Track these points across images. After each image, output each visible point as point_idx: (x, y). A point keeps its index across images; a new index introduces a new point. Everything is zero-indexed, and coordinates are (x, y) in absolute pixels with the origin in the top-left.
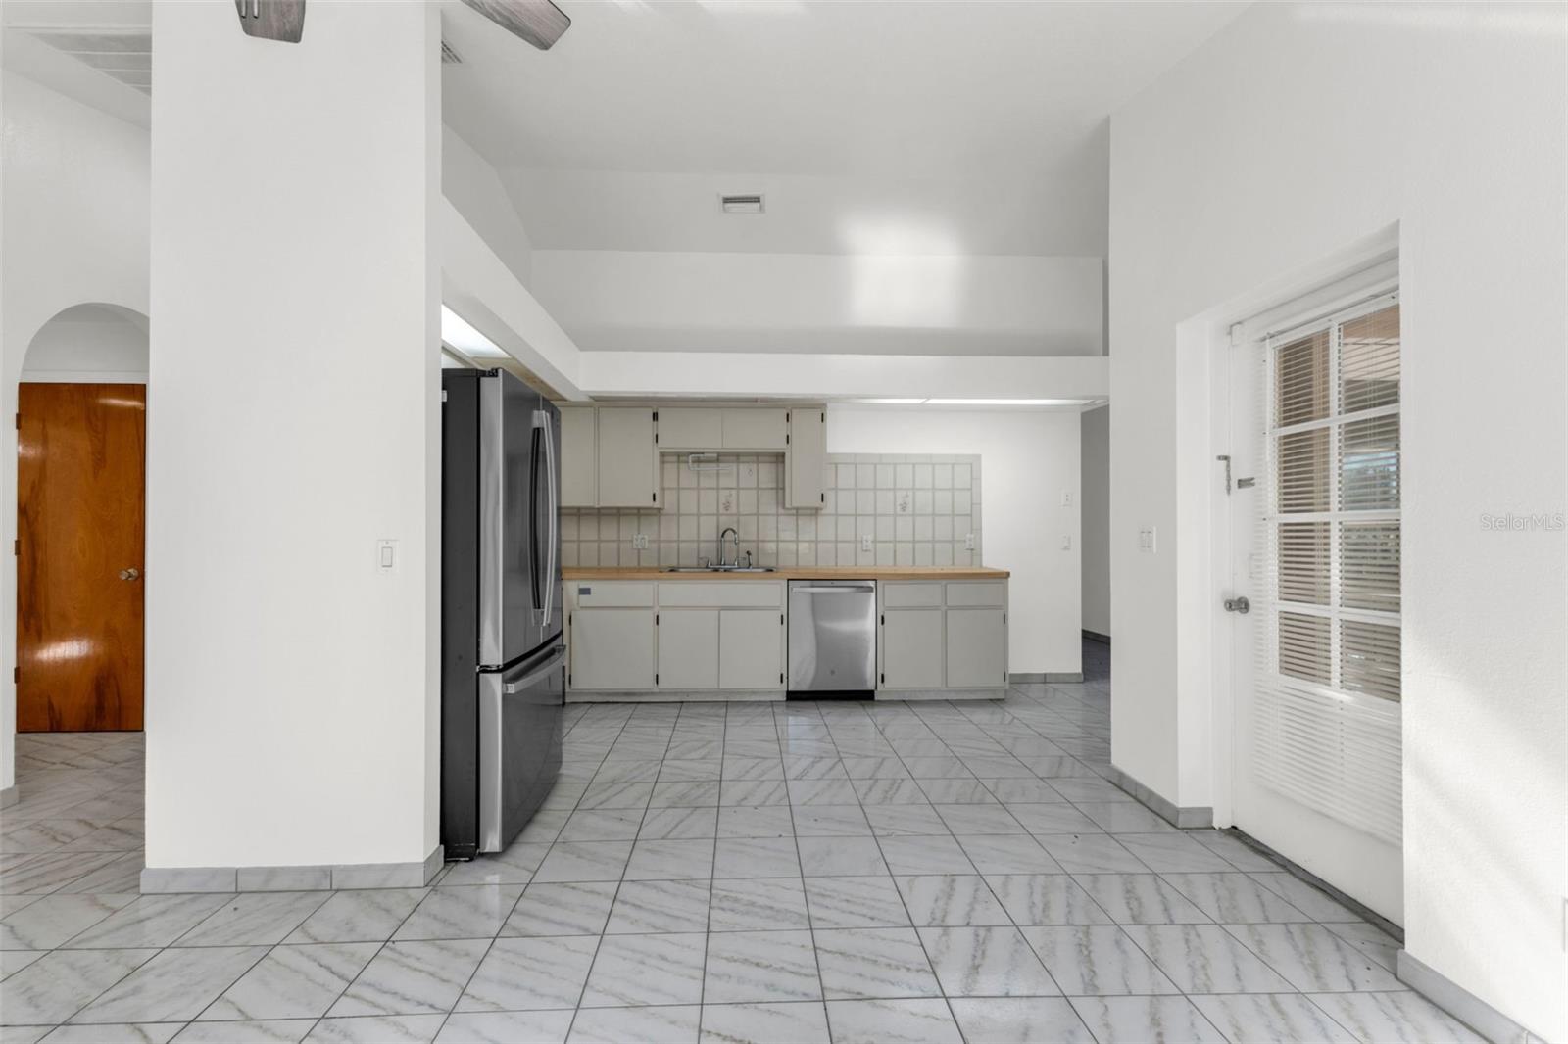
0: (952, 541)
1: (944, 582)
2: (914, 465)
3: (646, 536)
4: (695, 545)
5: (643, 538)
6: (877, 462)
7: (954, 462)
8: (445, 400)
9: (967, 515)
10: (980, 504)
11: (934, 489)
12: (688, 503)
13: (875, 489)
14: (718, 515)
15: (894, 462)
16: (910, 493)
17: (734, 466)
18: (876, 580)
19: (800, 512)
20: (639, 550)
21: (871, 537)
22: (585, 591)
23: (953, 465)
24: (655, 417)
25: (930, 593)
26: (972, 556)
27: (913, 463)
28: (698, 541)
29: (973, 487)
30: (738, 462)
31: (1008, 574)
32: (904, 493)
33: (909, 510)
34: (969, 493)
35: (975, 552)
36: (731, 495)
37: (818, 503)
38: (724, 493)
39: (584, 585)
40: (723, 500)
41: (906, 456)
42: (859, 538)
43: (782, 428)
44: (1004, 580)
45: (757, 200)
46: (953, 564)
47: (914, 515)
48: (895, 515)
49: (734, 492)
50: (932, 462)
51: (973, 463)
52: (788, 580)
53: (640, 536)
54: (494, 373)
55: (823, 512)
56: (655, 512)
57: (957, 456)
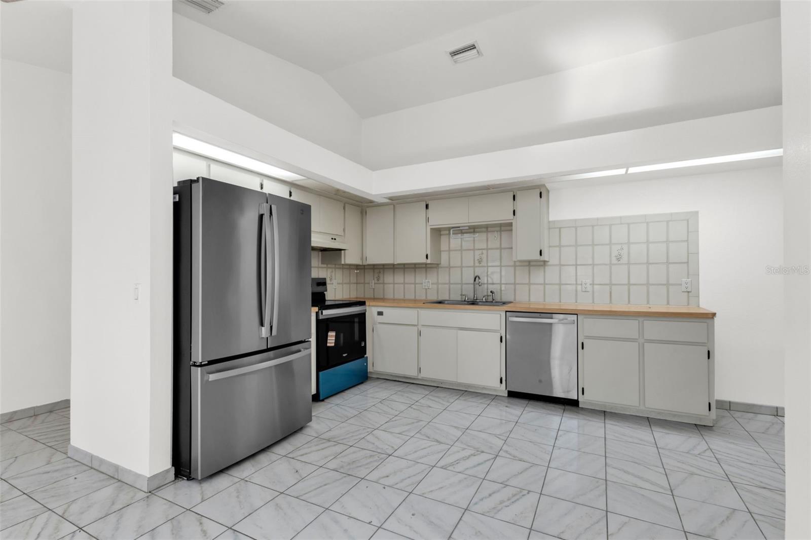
0: (668, 285)
1: (641, 319)
2: (629, 224)
3: (430, 281)
4: (459, 286)
5: (429, 282)
6: (593, 224)
7: (669, 220)
8: (177, 200)
9: (684, 263)
10: (698, 253)
11: (648, 242)
12: (456, 260)
13: (593, 245)
14: (474, 267)
15: (610, 223)
16: (625, 247)
17: (485, 234)
18: (577, 314)
19: (532, 264)
20: (426, 289)
21: (589, 281)
22: (380, 313)
23: (668, 222)
24: (427, 207)
25: (630, 328)
26: (688, 297)
27: (628, 223)
28: (462, 284)
29: (690, 240)
30: (487, 231)
31: (714, 314)
32: (619, 247)
33: (625, 259)
34: (686, 243)
35: (692, 293)
36: (482, 253)
37: (537, 257)
38: (477, 253)
39: (380, 310)
40: (477, 257)
41: (621, 218)
42: (579, 282)
43: (509, 205)
44: (708, 321)
45: (473, 47)
46: (668, 303)
47: (629, 264)
48: (611, 264)
49: (485, 252)
50: (647, 221)
51: (690, 220)
52: (506, 311)
53: (427, 281)
54: (197, 180)
55: (549, 263)
56: (435, 265)
57: (671, 214)
